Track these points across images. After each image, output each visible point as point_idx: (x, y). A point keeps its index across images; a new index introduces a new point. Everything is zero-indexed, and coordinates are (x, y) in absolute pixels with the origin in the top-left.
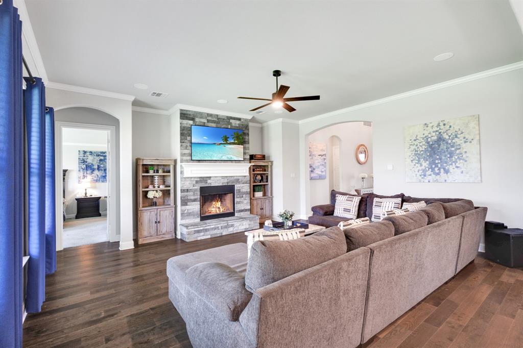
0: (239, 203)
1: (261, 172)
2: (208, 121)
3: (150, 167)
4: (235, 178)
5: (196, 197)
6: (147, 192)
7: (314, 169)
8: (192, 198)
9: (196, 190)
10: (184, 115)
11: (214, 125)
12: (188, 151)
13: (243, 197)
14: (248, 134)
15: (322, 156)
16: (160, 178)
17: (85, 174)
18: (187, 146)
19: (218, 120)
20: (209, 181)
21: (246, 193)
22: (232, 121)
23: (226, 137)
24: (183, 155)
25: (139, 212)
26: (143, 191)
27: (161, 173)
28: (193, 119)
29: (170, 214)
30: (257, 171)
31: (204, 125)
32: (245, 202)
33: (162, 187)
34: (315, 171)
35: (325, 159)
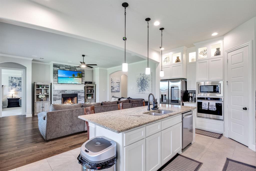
0: (79, 101)
1: (91, 89)
2: (66, 68)
3: (40, 85)
4: (78, 91)
5: (60, 98)
6: (38, 95)
7: (114, 88)
8: (58, 98)
9: (60, 95)
10: (55, 66)
11: (68, 70)
12: (56, 80)
13: (81, 98)
14: (84, 74)
15: (118, 83)
16: (45, 90)
17: (12, 88)
18: (56, 78)
19: (70, 68)
20: (66, 92)
21: (83, 97)
22: (76, 68)
23: (74, 74)
24: (54, 81)
25: (35, 103)
26: (37, 95)
27: (45, 88)
28: (59, 67)
29: (48, 104)
30: (89, 88)
31: (64, 70)
32: (82, 100)
33: (45, 94)
34: (114, 89)
35: (119, 84)
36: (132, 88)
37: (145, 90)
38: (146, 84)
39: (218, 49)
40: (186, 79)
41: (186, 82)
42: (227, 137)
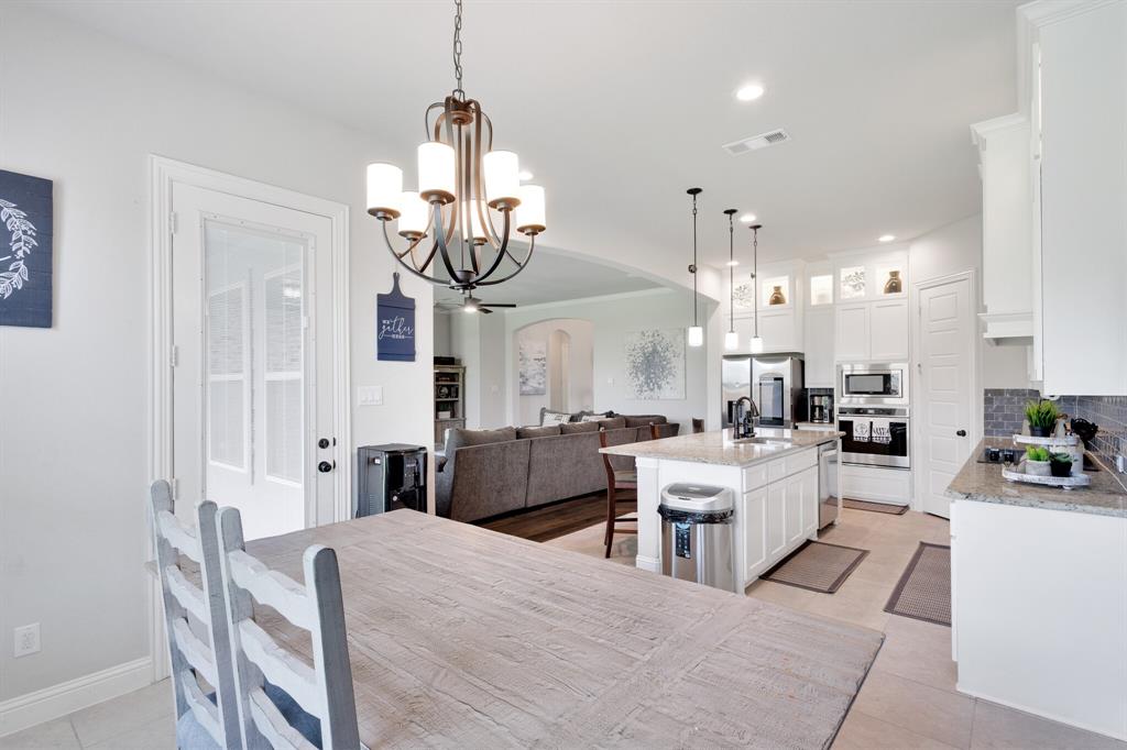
1: (449, 383)
7: (527, 380)
15: (540, 360)
30: (444, 381)
34: (528, 382)
35: (544, 365)
36: (610, 381)
37: (660, 387)
38: (663, 368)
39: (894, 274)
40: (803, 354)
41: (803, 363)
42: (921, 510)
